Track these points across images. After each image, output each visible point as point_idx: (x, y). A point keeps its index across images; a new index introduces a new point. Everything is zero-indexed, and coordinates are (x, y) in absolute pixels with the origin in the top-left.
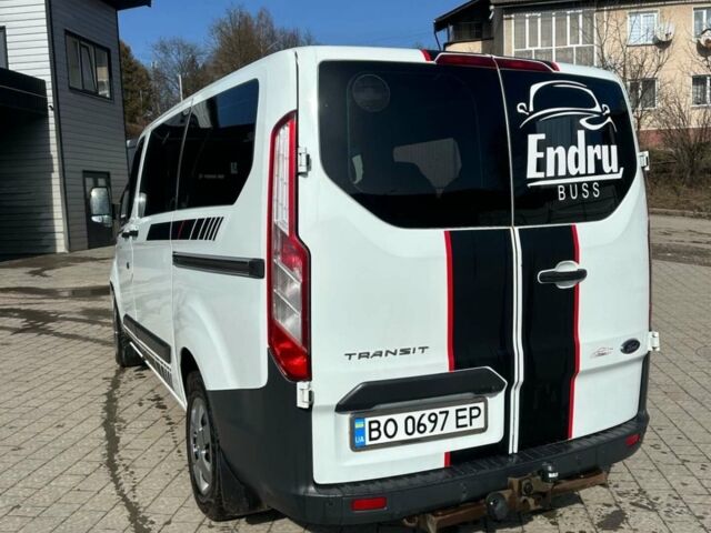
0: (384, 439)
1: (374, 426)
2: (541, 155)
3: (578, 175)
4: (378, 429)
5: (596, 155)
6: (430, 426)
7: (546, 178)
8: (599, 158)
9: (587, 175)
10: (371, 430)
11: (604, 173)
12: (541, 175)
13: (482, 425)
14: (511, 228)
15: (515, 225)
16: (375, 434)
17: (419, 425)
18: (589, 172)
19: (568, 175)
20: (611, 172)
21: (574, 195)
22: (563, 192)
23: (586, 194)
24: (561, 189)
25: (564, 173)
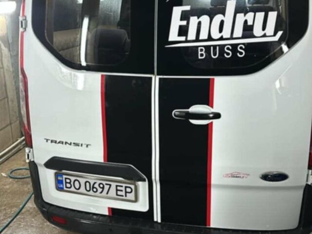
0: (73, 189)
1: (68, 181)
2: (184, 23)
3: (221, 39)
5: (246, 22)
6: (100, 190)
7: (187, 41)
8: (250, 23)
9: (232, 38)
10: (66, 183)
11: (254, 37)
12: (183, 38)
13: (133, 199)
14: (153, 77)
15: (158, 74)
16: (68, 185)
17: (93, 187)
18: (235, 36)
19: (210, 38)
20: (264, 36)
21: (215, 55)
22: (203, 52)
23: (228, 54)
24: (202, 50)
25: (206, 37)
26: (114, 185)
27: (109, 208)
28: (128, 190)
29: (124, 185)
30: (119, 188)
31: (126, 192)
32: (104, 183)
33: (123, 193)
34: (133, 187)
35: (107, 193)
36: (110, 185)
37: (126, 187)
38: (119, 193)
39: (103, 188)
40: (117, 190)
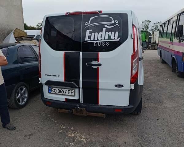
0: (54, 92)
1: (52, 89)
2: (90, 35)
3: (101, 40)
4: (53, 90)
5: (109, 34)
6: (63, 92)
7: (91, 41)
8: (110, 35)
9: (105, 40)
10: (52, 90)
11: (111, 39)
12: (90, 40)
13: (74, 95)
14: (80, 52)
15: (82, 51)
16: (52, 91)
17: (61, 91)
18: (105, 39)
19: (98, 40)
20: (115, 39)
21: (99, 45)
22: (96, 44)
23: (104, 45)
24: (95, 43)
25: (97, 39)
26: (67, 90)
27: (66, 99)
28: (72, 92)
29: (71, 90)
30: (69, 91)
31: (71, 93)
32: (64, 89)
33: (70, 93)
34: (73, 91)
35: (65, 93)
36: (66, 90)
37: (71, 91)
38: (69, 93)
39: (64, 92)
40: (68, 92)
